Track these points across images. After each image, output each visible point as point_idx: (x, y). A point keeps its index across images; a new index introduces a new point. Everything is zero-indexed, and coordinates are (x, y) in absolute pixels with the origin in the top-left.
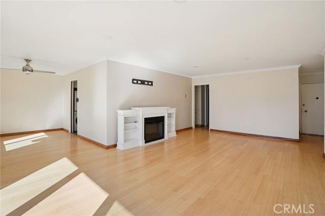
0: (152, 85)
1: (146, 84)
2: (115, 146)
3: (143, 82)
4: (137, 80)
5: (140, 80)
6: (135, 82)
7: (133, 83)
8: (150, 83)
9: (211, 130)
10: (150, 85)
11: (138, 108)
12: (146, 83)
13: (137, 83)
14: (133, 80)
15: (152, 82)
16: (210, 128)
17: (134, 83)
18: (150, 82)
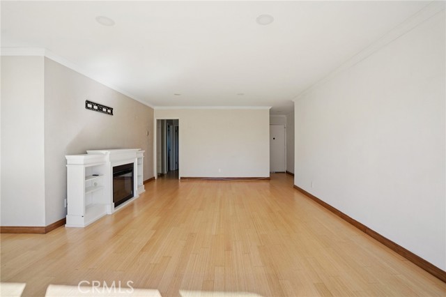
0: (112, 114)
1: (104, 112)
2: (63, 222)
3: (100, 108)
4: (93, 104)
5: (97, 105)
6: (90, 106)
7: (87, 107)
8: (109, 111)
9: (181, 178)
10: (109, 113)
11: (104, 152)
12: (104, 110)
13: (92, 109)
14: (88, 102)
15: (112, 109)
16: (180, 176)
17: (89, 108)
18: (109, 108)
